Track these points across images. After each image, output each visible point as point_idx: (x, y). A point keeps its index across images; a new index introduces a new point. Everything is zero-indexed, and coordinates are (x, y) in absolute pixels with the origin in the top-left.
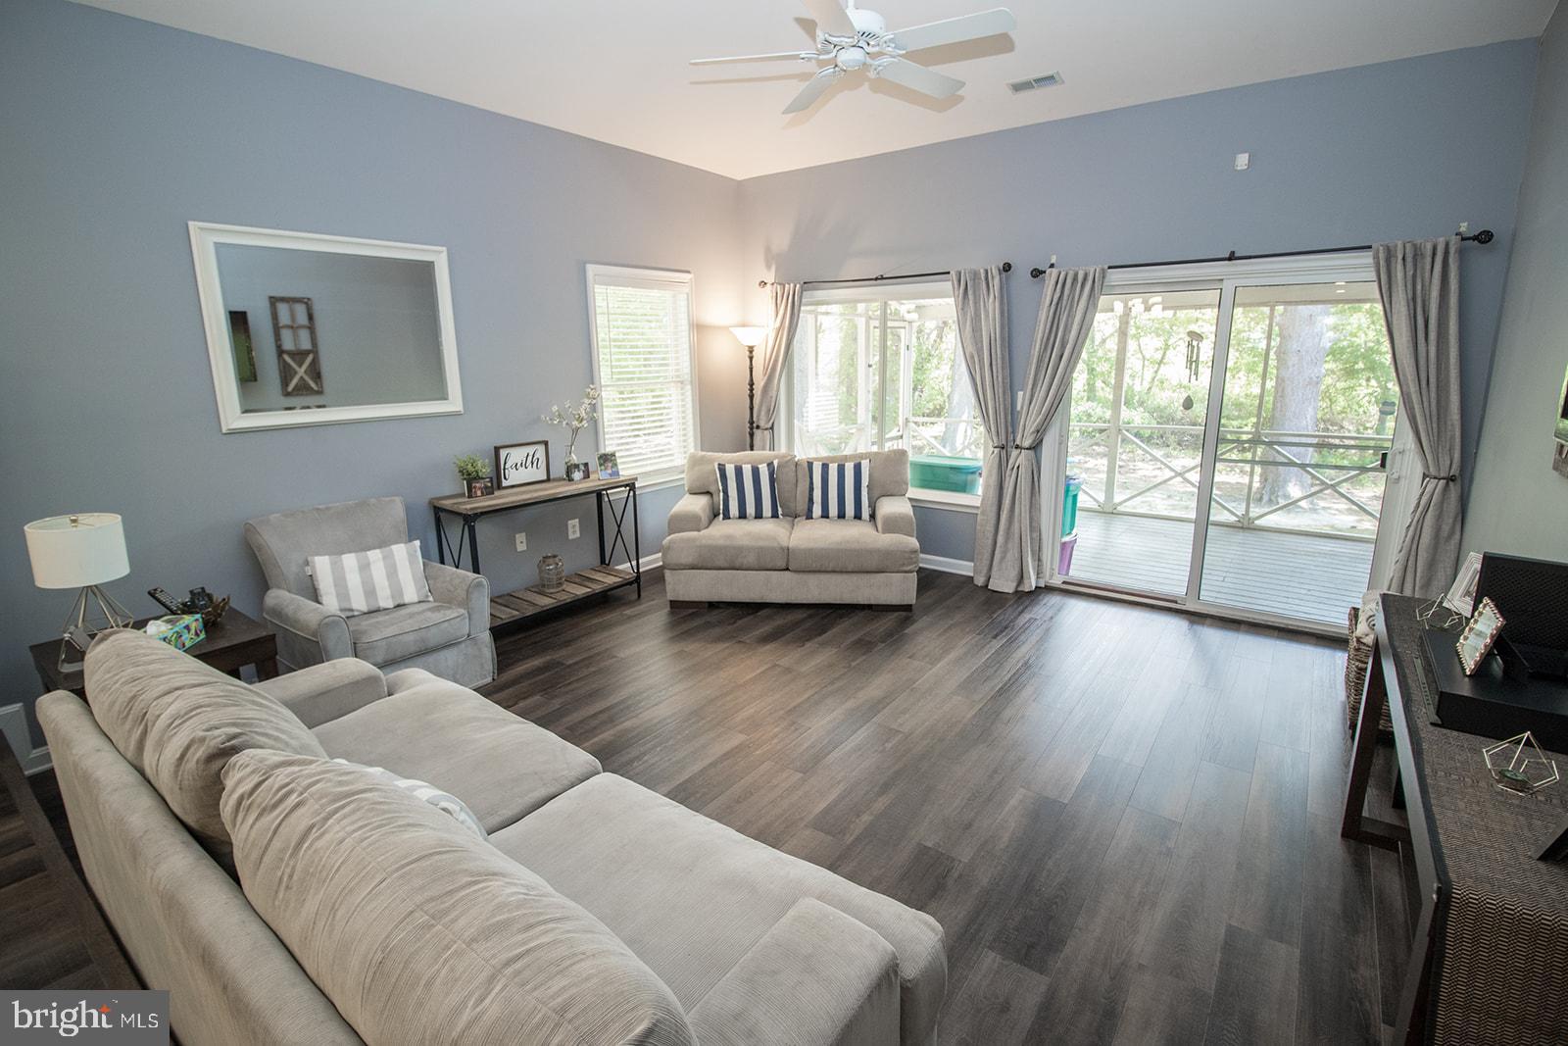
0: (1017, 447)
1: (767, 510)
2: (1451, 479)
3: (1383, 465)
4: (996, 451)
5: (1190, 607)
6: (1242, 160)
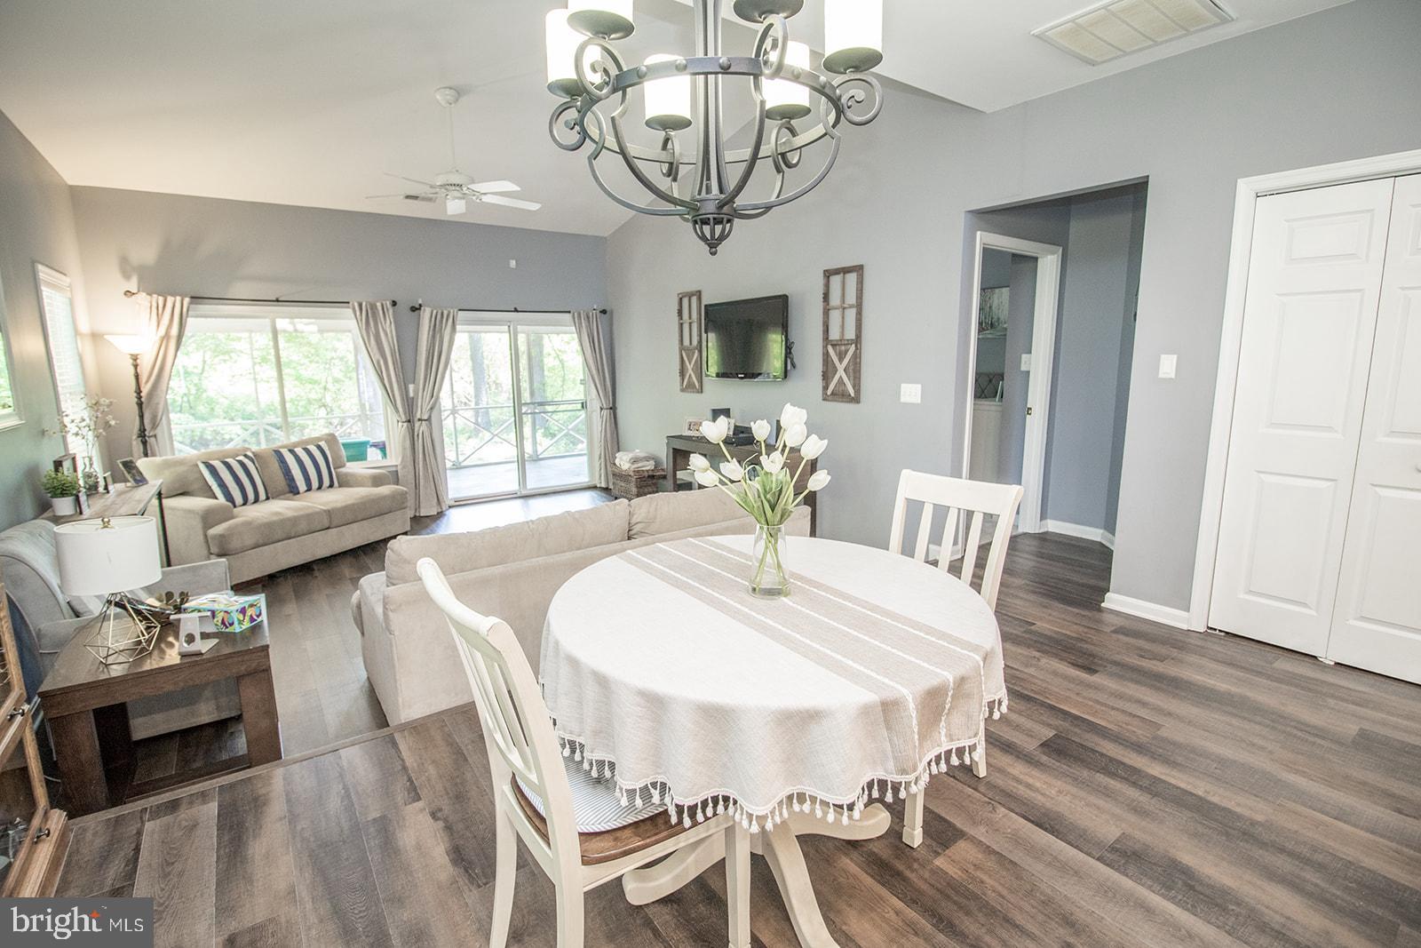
0: (419, 420)
1: (262, 495)
2: (611, 408)
3: (583, 407)
4: (405, 424)
5: (524, 492)
6: (513, 263)
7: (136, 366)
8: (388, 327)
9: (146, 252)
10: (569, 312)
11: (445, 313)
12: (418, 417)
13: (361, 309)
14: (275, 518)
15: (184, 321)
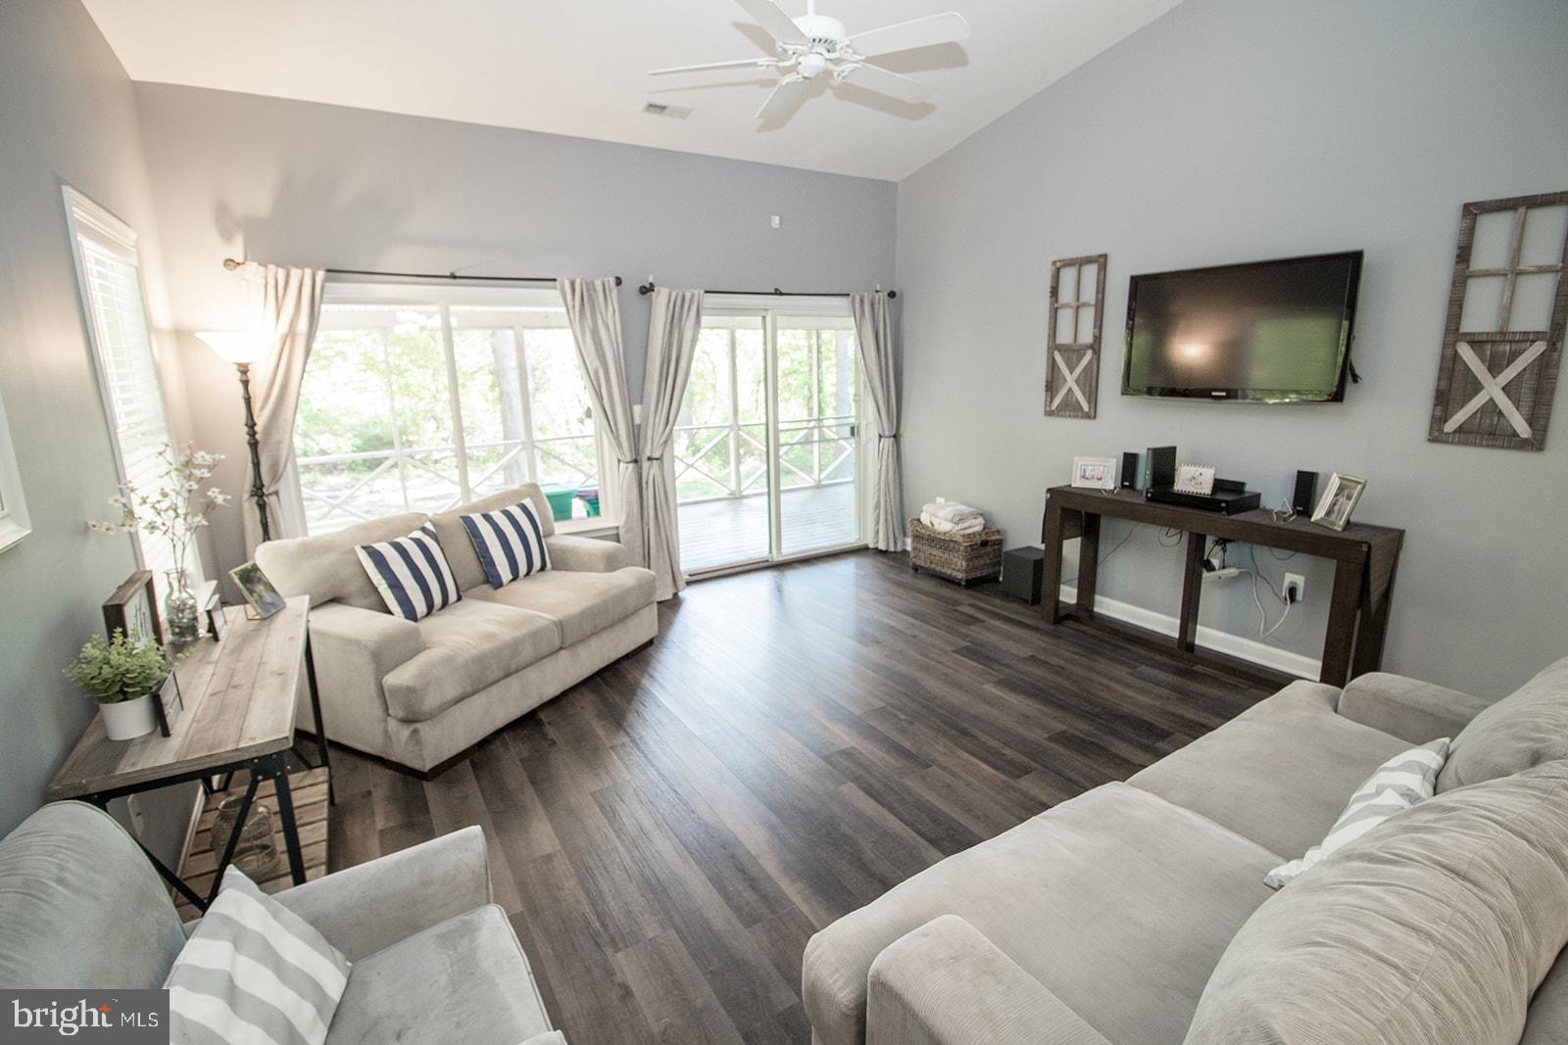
0: (649, 459)
1: (452, 592)
2: (894, 436)
3: (853, 434)
4: (631, 466)
5: (777, 558)
6: (776, 221)
7: (246, 383)
8: (610, 317)
9: (255, 198)
10: (848, 295)
11: (688, 296)
12: (648, 454)
13: (573, 290)
14: (487, 646)
15: (316, 309)
